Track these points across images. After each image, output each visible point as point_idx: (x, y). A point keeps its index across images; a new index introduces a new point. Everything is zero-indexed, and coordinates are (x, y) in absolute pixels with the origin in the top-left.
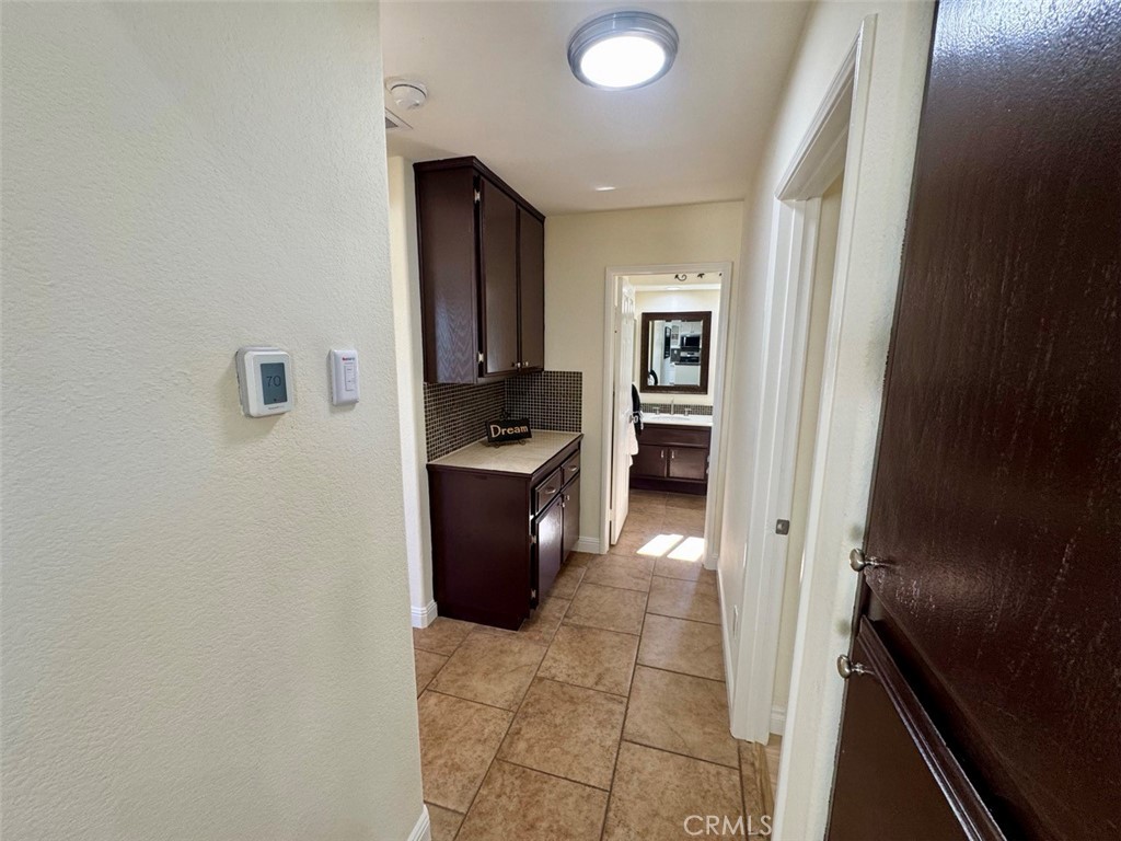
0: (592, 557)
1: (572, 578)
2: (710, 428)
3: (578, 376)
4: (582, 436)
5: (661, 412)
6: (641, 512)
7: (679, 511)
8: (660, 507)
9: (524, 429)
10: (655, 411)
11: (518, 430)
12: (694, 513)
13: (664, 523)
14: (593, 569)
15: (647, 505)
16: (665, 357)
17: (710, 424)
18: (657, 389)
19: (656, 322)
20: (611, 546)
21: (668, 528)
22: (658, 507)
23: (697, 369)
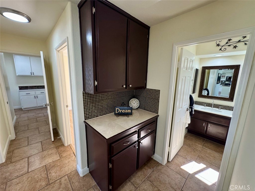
0: (158, 164)
1: (144, 173)
2: (231, 118)
3: (158, 91)
4: (158, 116)
5: (207, 106)
6: (189, 146)
7: (209, 151)
8: (200, 146)
9: (129, 111)
10: (204, 105)
11: (127, 111)
12: (217, 155)
13: (199, 156)
14: (155, 172)
15: (193, 143)
16: (217, 83)
17: (231, 116)
18: (208, 97)
19: (211, 70)
20: (168, 161)
21: (200, 159)
22: (199, 145)
23: (229, 88)
